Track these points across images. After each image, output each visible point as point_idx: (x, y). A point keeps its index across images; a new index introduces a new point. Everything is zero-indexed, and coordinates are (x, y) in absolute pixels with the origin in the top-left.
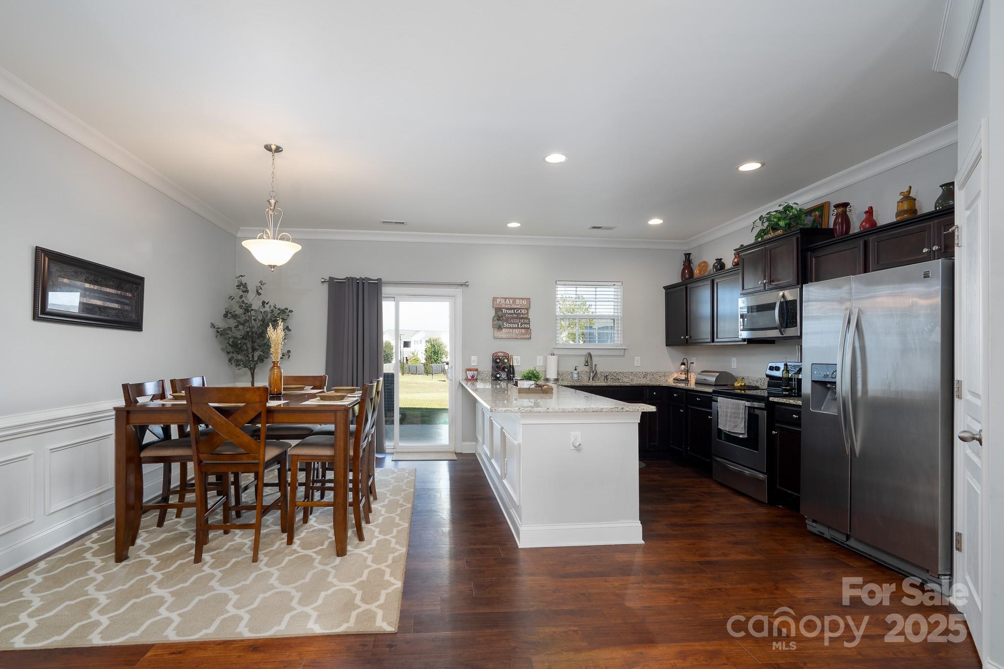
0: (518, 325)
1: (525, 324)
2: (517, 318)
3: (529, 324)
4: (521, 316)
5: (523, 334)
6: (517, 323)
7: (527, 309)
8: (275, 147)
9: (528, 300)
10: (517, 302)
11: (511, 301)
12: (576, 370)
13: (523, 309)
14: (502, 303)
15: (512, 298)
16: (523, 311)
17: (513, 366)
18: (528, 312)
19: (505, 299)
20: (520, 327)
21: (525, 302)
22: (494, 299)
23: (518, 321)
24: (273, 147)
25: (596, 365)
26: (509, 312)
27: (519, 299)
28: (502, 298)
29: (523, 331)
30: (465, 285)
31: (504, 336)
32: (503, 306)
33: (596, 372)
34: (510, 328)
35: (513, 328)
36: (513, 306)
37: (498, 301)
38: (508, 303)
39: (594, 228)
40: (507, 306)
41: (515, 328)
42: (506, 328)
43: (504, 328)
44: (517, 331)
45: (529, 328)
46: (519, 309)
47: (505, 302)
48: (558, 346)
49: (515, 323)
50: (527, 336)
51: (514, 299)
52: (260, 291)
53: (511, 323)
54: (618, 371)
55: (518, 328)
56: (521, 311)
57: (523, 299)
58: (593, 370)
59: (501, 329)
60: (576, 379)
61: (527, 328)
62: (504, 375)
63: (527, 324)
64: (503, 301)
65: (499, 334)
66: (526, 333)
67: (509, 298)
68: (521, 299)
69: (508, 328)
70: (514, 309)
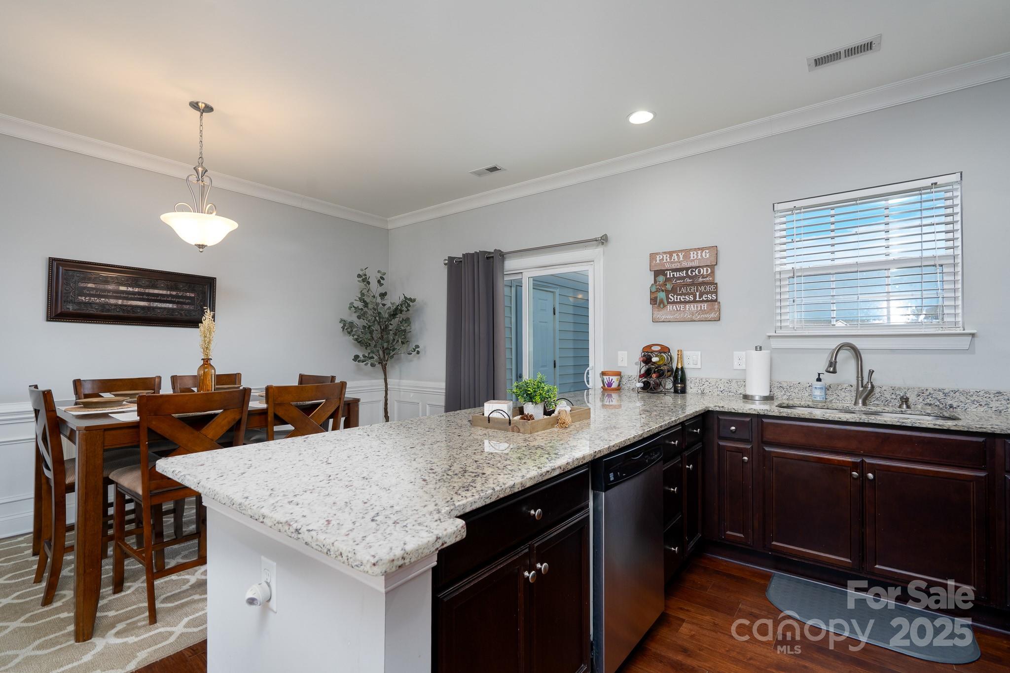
0: (695, 297)
1: (707, 293)
2: (693, 284)
3: (716, 293)
4: (701, 280)
5: (703, 312)
6: (692, 294)
7: (712, 267)
8: (203, 105)
9: (714, 249)
10: (693, 255)
11: (681, 256)
12: (819, 380)
13: (703, 267)
14: (665, 261)
15: (681, 251)
16: (704, 271)
17: (682, 368)
18: (713, 272)
19: (671, 253)
20: (698, 299)
21: (706, 255)
22: (653, 256)
23: (693, 289)
24: (202, 106)
25: (871, 372)
26: (677, 275)
27: (695, 249)
28: (665, 253)
29: (705, 306)
30: (603, 240)
31: (670, 317)
32: (667, 266)
33: (873, 387)
34: (681, 302)
35: (686, 302)
36: (685, 264)
37: (658, 259)
38: (676, 260)
39: (819, 62)
40: (674, 266)
41: (689, 302)
42: (674, 303)
43: (669, 303)
44: (693, 307)
45: (716, 301)
46: (696, 268)
47: (670, 259)
48: (780, 332)
49: (689, 294)
50: (712, 315)
51: (687, 252)
52: (382, 281)
53: (681, 295)
54: (948, 386)
55: (695, 301)
56: (699, 272)
57: (702, 249)
58: (865, 382)
59: (664, 306)
60: (818, 399)
61: (712, 301)
62: (669, 384)
63: (712, 293)
64: (666, 258)
65: (662, 314)
66: (711, 310)
67: (677, 252)
68: (699, 249)
69: (677, 303)
70: (687, 269)
